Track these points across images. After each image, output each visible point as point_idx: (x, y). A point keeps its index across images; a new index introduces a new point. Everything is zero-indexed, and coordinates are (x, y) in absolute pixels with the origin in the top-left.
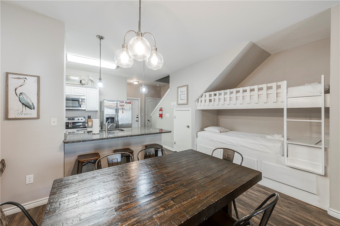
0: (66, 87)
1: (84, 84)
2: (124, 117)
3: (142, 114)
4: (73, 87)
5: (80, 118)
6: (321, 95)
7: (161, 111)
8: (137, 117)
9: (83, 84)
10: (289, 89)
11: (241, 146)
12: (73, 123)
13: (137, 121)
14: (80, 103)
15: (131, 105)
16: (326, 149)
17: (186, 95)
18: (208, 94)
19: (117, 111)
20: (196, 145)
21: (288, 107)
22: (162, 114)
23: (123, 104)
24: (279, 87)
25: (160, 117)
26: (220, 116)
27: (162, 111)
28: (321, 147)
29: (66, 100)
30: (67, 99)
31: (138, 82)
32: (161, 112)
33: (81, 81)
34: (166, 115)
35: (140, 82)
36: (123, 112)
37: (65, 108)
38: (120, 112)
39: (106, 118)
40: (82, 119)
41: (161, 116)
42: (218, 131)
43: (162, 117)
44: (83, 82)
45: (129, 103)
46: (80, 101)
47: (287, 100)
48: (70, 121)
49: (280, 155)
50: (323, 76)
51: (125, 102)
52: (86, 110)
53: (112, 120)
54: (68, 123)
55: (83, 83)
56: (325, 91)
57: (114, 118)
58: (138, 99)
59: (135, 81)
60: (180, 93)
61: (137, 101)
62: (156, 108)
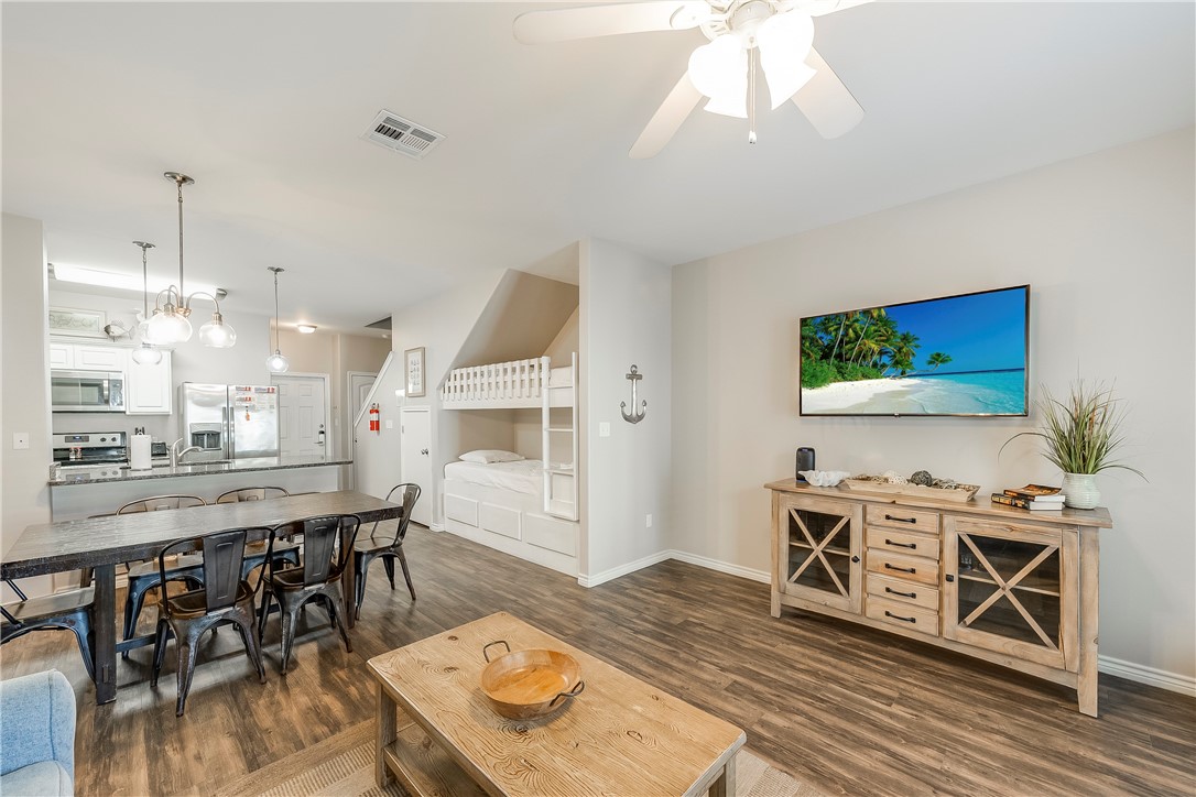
0: (52, 346)
1: (120, 337)
2: (253, 432)
3: (336, 421)
4: (78, 347)
5: (109, 437)
6: (573, 386)
7: (375, 414)
8: (322, 433)
9: (114, 338)
10: (553, 371)
12: (82, 449)
13: (321, 443)
14: (106, 393)
15: (274, 396)
17: (420, 373)
18: (458, 372)
19: (228, 414)
21: (551, 406)
22: (378, 422)
23: (248, 395)
25: (372, 429)
27: (377, 412)
29: (53, 384)
30: (58, 383)
31: (316, 328)
32: (374, 417)
33: (107, 329)
34: (387, 424)
35: (322, 328)
36: (248, 417)
37: (50, 408)
38: (239, 415)
39: (193, 434)
40: (114, 439)
41: (375, 426)
42: (484, 461)
43: (378, 429)
44: (115, 331)
45: (268, 392)
46: (106, 384)
47: (549, 392)
48: (72, 445)
51: (256, 390)
52: (128, 413)
53: (212, 441)
54: (68, 449)
55: (116, 334)
57: (219, 434)
58: (322, 375)
59: (304, 326)
60: (410, 367)
61: (321, 383)
62: (367, 406)
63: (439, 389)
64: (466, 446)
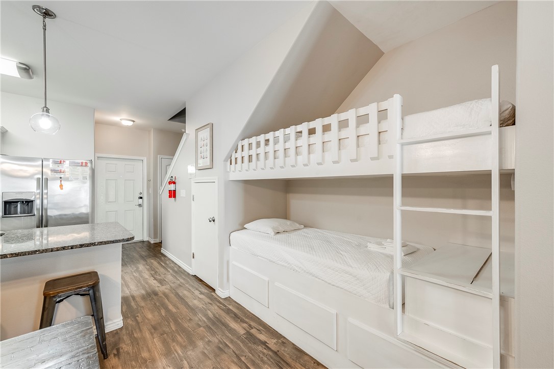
3: (150, 189)
6: (489, 129)
7: (172, 185)
8: (141, 198)
10: (408, 119)
11: (305, 271)
13: (140, 205)
16: (503, 300)
17: (208, 148)
18: (246, 142)
20: (228, 262)
21: (406, 172)
22: (175, 191)
23: (62, 168)
24: (383, 115)
25: (170, 197)
26: (290, 196)
27: (174, 183)
28: (490, 295)
31: (134, 121)
32: (172, 187)
34: (182, 193)
35: (139, 121)
36: (61, 187)
38: (53, 185)
39: (4, 203)
41: (173, 194)
43: (175, 197)
45: (82, 166)
47: (402, 149)
49: (388, 307)
50: (495, 69)
51: (71, 163)
56: (500, 120)
57: (32, 201)
58: (142, 158)
59: (124, 119)
60: (200, 143)
61: (140, 163)
62: (167, 179)
63: (226, 160)
64: (249, 216)
